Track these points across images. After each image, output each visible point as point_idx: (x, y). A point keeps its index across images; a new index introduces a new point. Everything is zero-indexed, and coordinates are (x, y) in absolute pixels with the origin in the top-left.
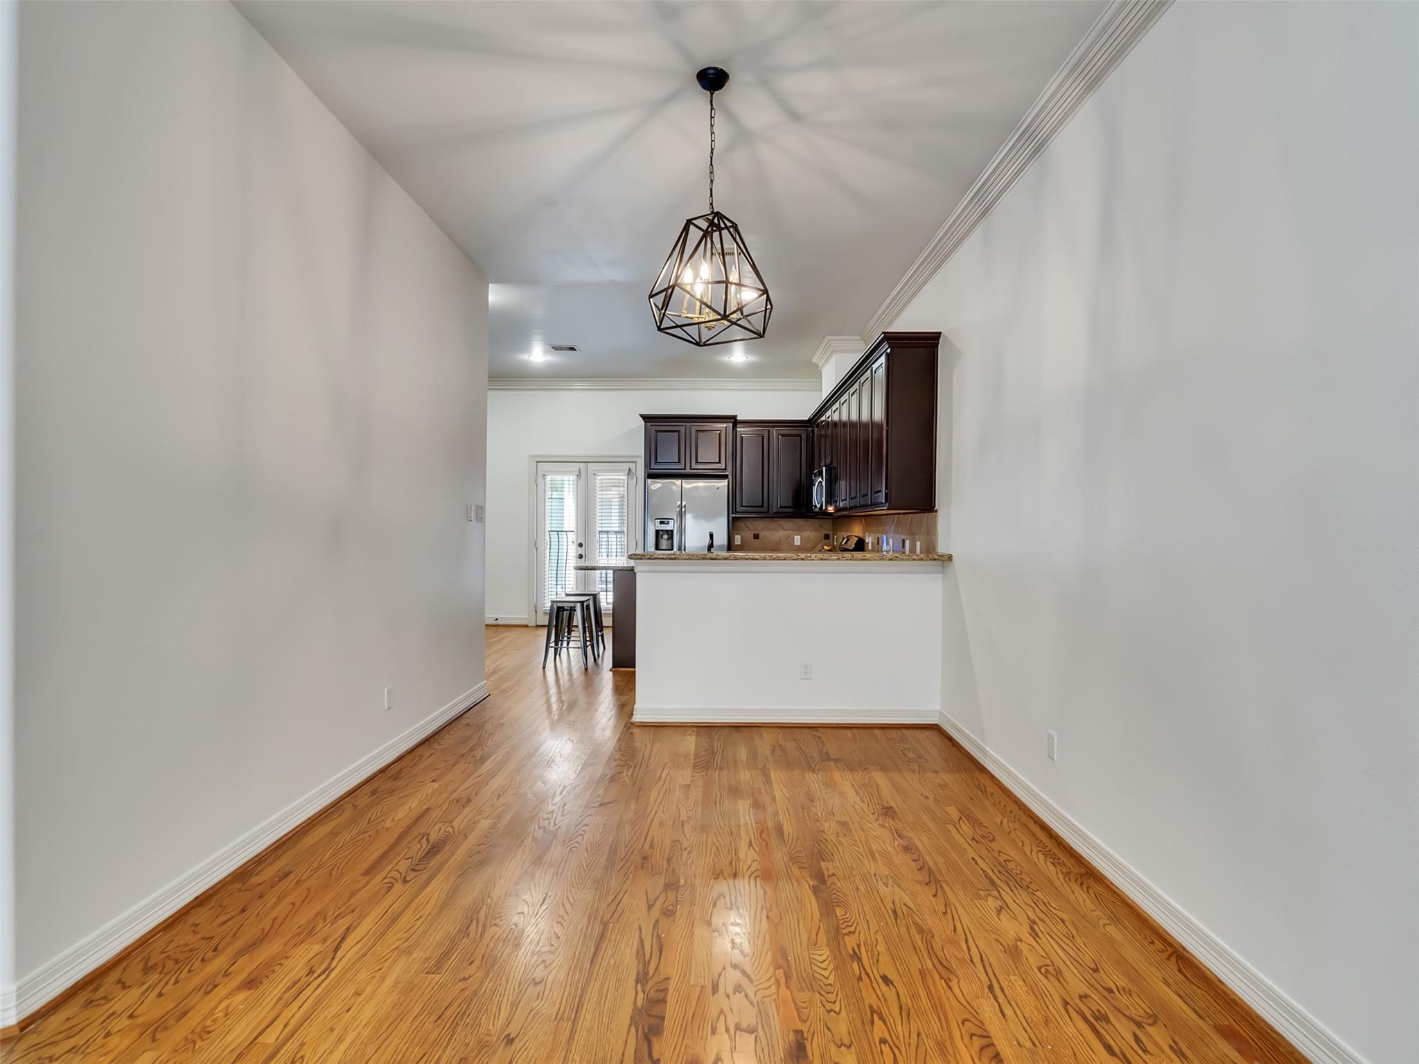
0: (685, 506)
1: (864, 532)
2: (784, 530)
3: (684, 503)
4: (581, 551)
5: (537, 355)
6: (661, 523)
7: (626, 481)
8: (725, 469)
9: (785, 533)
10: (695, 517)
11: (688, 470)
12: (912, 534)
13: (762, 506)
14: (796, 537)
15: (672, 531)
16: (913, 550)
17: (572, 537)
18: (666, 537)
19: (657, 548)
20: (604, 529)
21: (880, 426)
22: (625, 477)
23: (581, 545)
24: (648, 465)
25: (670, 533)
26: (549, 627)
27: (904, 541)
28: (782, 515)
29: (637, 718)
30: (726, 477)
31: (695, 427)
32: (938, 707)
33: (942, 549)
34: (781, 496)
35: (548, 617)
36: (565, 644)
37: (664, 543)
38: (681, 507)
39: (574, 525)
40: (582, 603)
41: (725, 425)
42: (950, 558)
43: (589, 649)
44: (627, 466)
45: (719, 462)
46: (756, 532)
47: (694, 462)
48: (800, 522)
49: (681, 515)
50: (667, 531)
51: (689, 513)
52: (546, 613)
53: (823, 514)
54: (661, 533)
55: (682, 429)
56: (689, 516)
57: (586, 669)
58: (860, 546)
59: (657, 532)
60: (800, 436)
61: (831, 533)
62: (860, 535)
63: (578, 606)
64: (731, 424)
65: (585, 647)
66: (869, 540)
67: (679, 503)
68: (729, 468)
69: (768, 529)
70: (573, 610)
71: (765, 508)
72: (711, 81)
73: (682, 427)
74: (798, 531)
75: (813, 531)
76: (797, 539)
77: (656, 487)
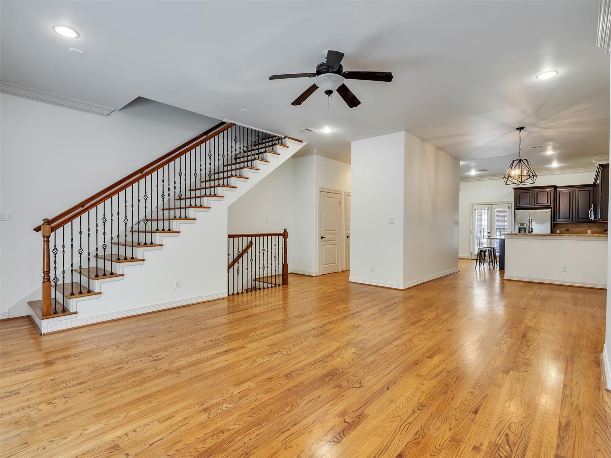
0: (531, 219)
2: (582, 228)
3: (531, 218)
4: (489, 235)
5: (473, 172)
6: (521, 225)
7: (507, 211)
8: (550, 205)
10: (536, 223)
11: (533, 206)
13: (570, 218)
14: (588, 231)
15: (526, 228)
17: (486, 230)
18: (523, 230)
19: (520, 233)
20: (498, 227)
22: (507, 209)
23: (489, 233)
24: (516, 205)
25: (525, 229)
26: (477, 260)
28: (582, 222)
29: (505, 278)
30: (549, 209)
31: (536, 190)
35: (476, 257)
36: (483, 263)
37: (522, 232)
38: (529, 219)
39: (487, 226)
40: (489, 249)
41: (550, 189)
43: (491, 264)
44: (507, 205)
45: (547, 203)
46: (567, 229)
47: (536, 203)
48: (591, 224)
49: (530, 222)
50: (524, 228)
51: (533, 221)
52: (475, 255)
54: (521, 229)
56: (533, 223)
57: (490, 269)
59: (519, 228)
60: (589, 191)
63: (487, 250)
64: (553, 189)
65: (490, 263)
67: (529, 218)
68: (552, 205)
69: (574, 228)
70: (485, 251)
71: (571, 219)
72: (520, 129)
73: (531, 191)
74: (590, 228)
75: (600, 228)
76: (589, 232)
77: (518, 213)
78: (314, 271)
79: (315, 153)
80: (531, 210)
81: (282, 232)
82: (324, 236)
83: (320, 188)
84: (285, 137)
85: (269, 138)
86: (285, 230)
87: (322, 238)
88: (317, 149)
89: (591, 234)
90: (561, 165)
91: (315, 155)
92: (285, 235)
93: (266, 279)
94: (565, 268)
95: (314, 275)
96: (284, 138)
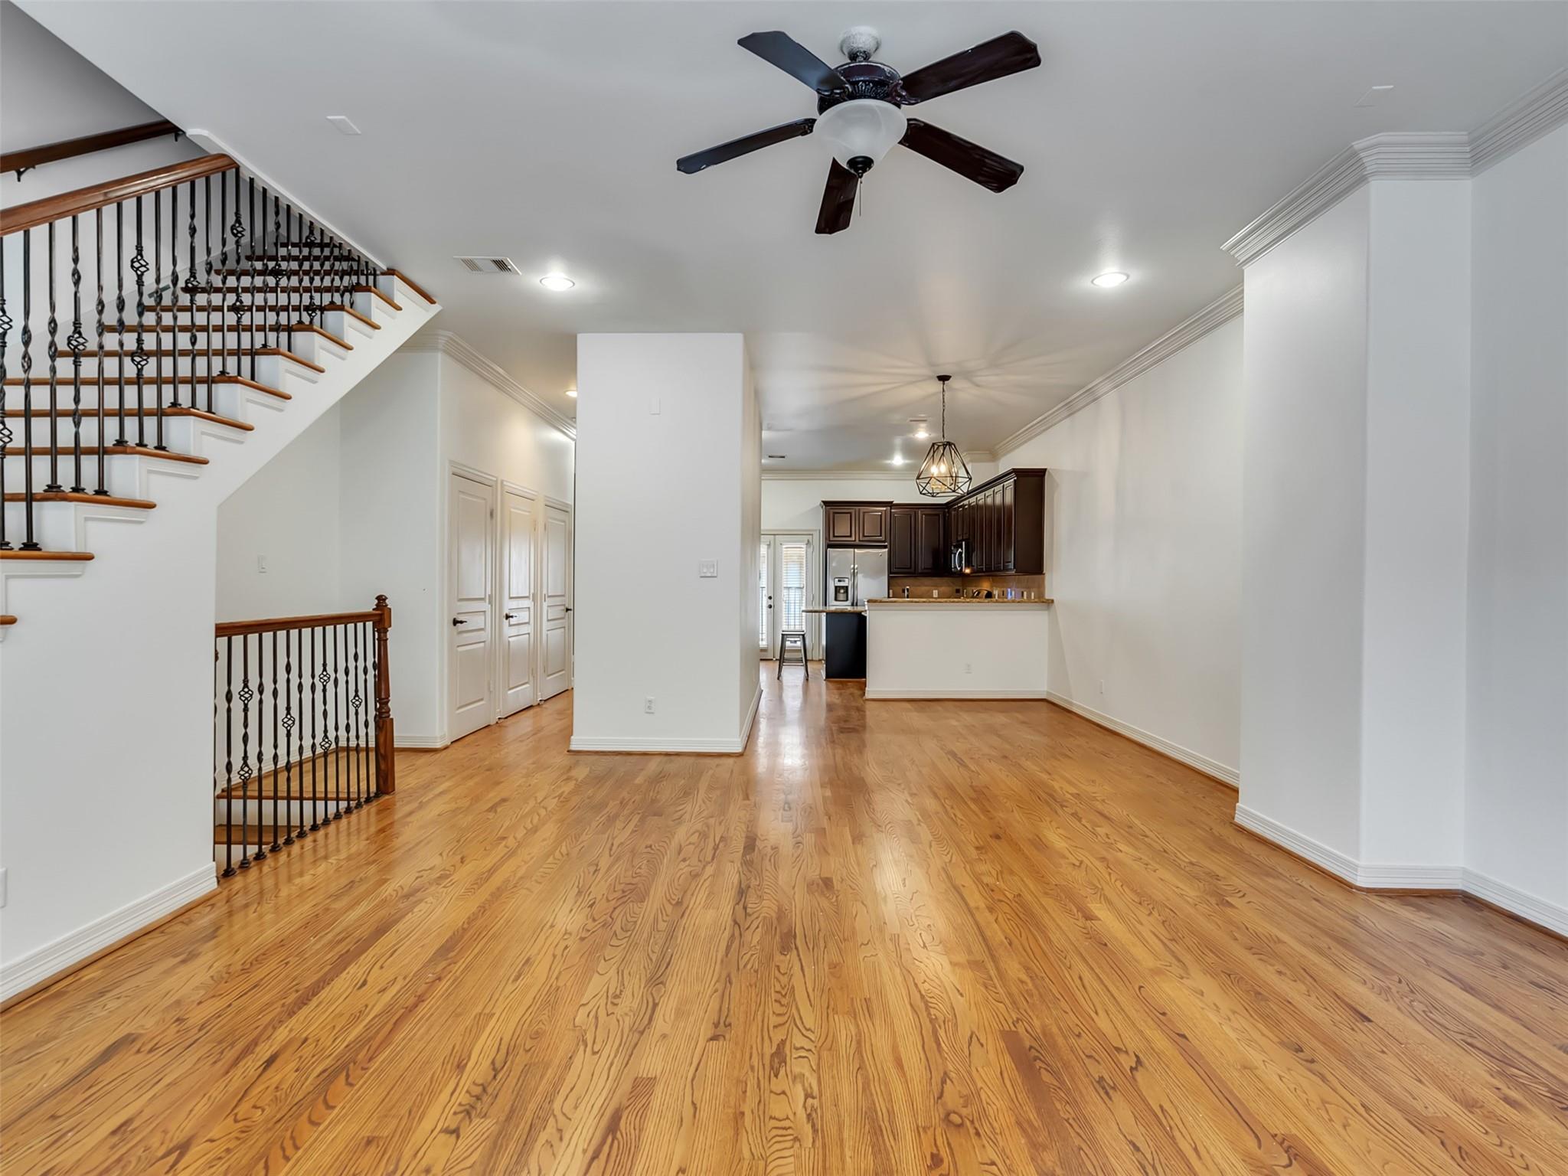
0: (857, 569)
1: (992, 587)
2: (926, 584)
3: (855, 566)
4: (771, 602)
6: (838, 581)
7: (804, 549)
8: (885, 541)
9: (927, 588)
10: (865, 576)
11: (857, 542)
12: (1029, 588)
13: (910, 568)
14: (934, 591)
15: (847, 587)
16: (1029, 596)
17: (765, 592)
18: (842, 591)
19: (836, 599)
20: (790, 586)
21: (1010, 508)
22: (805, 546)
23: (770, 598)
24: (827, 538)
25: (846, 588)
27: (1023, 593)
28: (926, 574)
29: (869, 696)
30: (885, 547)
31: (863, 509)
32: (1046, 689)
33: (1047, 597)
34: (924, 561)
37: (841, 596)
38: (854, 569)
39: (764, 583)
41: (884, 508)
42: (1052, 601)
44: (806, 538)
45: (880, 536)
46: (904, 588)
47: (862, 536)
48: (937, 580)
49: (854, 575)
50: (843, 587)
51: (860, 573)
53: (961, 574)
54: (839, 588)
55: (853, 511)
56: (860, 576)
58: (989, 595)
59: (836, 587)
60: (938, 515)
61: (961, 588)
62: (989, 589)
64: (889, 508)
66: (996, 592)
67: (852, 566)
68: (888, 540)
69: (916, 586)
71: (912, 570)
72: (944, 378)
73: (853, 510)
74: (936, 586)
75: (949, 586)
76: (935, 593)
77: (834, 554)
78: (438, 734)
79: (440, 346)
80: (856, 550)
81: (369, 606)
82: (460, 618)
83: (452, 462)
84: (391, 272)
85: (341, 258)
86: (381, 599)
87: (455, 622)
88: (450, 334)
89: (939, 598)
90: (907, 461)
91: (440, 356)
92: (380, 617)
93: (268, 785)
94: (969, 666)
95: (438, 745)
96: (383, 274)
